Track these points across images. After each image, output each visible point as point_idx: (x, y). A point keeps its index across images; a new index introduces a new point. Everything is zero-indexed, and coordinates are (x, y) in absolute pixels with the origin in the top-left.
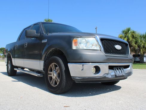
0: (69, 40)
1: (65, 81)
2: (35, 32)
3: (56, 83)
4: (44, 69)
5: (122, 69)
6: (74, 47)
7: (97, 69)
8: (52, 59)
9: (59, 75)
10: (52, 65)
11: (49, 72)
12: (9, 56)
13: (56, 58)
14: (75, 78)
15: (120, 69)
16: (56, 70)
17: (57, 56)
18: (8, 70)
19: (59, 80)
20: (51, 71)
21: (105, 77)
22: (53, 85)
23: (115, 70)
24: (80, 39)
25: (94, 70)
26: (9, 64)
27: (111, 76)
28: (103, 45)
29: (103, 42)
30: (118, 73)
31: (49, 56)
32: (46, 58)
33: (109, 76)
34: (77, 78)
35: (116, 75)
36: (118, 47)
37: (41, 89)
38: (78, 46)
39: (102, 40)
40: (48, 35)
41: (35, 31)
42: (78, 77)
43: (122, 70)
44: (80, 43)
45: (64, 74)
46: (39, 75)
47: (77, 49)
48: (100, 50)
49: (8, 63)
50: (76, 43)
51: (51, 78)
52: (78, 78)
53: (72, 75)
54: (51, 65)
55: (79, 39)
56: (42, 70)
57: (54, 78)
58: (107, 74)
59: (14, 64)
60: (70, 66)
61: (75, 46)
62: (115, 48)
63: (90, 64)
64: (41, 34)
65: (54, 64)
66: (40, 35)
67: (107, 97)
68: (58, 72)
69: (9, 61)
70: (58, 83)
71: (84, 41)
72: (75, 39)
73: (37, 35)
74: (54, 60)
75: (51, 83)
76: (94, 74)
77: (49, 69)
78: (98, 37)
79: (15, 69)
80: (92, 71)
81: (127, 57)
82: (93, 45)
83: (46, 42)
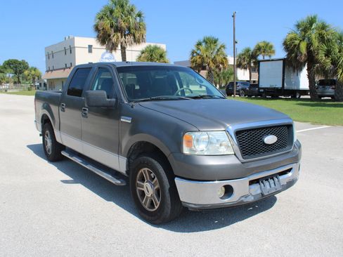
1: (170, 206)
2: (106, 96)
3: (152, 205)
5: (276, 177)
6: (186, 151)
7: (229, 190)
8: (144, 162)
9: (158, 192)
10: (144, 171)
11: (138, 182)
13: (152, 163)
14: (187, 205)
15: (272, 178)
16: (153, 183)
18: (47, 149)
19: (159, 203)
20: (143, 180)
21: (242, 201)
22: (146, 207)
24: (196, 133)
25: (221, 192)
26: (47, 135)
27: (253, 198)
29: (239, 137)
30: (268, 187)
32: (131, 152)
33: (251, 199)
34: (191, 206)
35: (262, 194)
36: (270, 139)
37: (123, 208)
38: (193, 147)
39: (238, 133)
40: (132, 107)
41: (105, 92)
42: (195, 204)
43: (276, 179)
44: (198, 140)
45: (168, 195)
46: (119, 182)
47: (193, 153)
48: (235, 154)
50: (189, 142)
51: (143, 194)
52: (193, 206)
53: (181, 200)
54: (142, 170)
56: (124, 172)
57: (150, 196)
58: (246, 196)
59: (58, 140)
60: (177, 180)
61: (188, 147)
62: (264, 143)
63: (217, 182)
64: (117, 98)
65: (148, 170)
66: (117, 101)
67: (245, 231)
68: (156, 187)
69: (47, 132)
70: (156, 207)
71: (204, 139)
72: (187, 134)
73: (110, 101)
74: (147, 164)
75: (143, 202)
76: (221, 198)
77: (138, 176)
78: (230, 127)
79: (64, 153)
80: (219, 193)
81: (288, 153)
82: (221, 145)
83: (130, 122)
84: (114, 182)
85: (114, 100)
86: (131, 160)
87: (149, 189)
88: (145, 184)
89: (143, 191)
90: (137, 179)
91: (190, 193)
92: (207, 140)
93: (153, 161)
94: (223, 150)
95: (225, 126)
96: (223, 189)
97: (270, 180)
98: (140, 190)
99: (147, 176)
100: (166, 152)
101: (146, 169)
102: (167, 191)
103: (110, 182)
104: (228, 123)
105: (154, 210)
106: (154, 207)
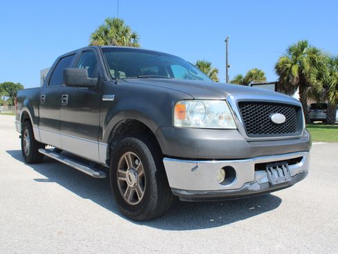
0: (166, 104)
1: (156, 195)
2: (87, 75)
3: (135, 197)
4: (108, 161)
5: (285, 166)
6: (178, 123)
7: (230, 174)
8: (127, 144)
9: (143, 181)
10: (127, 156)
11: (119, 171)
12: (25, 117)
13: (137, 144)
14: (178, 192)
15: (280, 167)
16: (136, 169)
17: (138, 139)
18: (26, 151)
19: (143, 193)
20: (125, 168)
21: (246, 190)
22: (128, 201)
23: (269, 170)
24: (191, 103)
25: (221, 175)
26: (26, 135)
27: (259, 187)
28: (243, 116)
29: (243, 110)
30: (276, 176)
31: (119, 132)
32: (113, 136)
33: (256, 188)
34: (182, 193)
35: (270, 184)
36: (278, 118)
37: (101, 205)
38: (186, 119)
39: (241, 104)
40: (116, 83)
41: (86, 71)
42: (187, 191)
43: (285, 169)
44: (192, 112)
45: (154, 181)
46: (97, 173)
47: (185, 126)
48: (237, 129)
49: (23, 132)
50: (182, 112)
51: (125, 185)
52: (185, 193)
53: (172, 185)
54: (124, 156)
55: (189, 105)
56: (105, 162)
57: (132, 186)
58: (251, 183)
59: (37, 138)
60: (166, 162)
61: (180, 118)
62: (271, 121)
63: (214, 162)
64: (99, 78)
65: (131, 155)
66: (99, 80)
68: (140, 174)
69: (27, 130)
70: (140, 199)
71: (200, 109)
72: (179, 103)
73: (91, 81)
74: (131, 146)
75: (125, 195)
76: (221, 183)
77: (120, 164)
78: (232, 97)
79: (41, 151)
80: (218, 177)
81: (298, 138)
82: (220, 118)
83: (112, 100)
84: (92, 175)
85: (96, 79)
86: (112, 147)
87: (131, 178)
88: (127, 172)
89: (125, 182)
90: (119, 167)
91: (181, 176)
92: (204, 111)
94: (223, 124)
95: (225, 95)
96: (223, 172)
97: (278, 169)
98: (121, 181)
99: (129, 162)
100: (153, 127)
101: (129, 153)
102: (153, 176)
103: (87, 175)
104: (230, 92)
105: (137, 203)
106: (137, 199)
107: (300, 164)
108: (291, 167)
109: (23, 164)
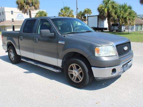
2: (50, 32)
4: (62, 66)
8: (74, 61)
10: (73, 65)
11: (69, 70)
14: (97, 78)
16: (78, 70)
18: (11, 58)
19: (82, 79)
23: (123, 66)
26: (11, 52)
29: (117, 48)
30: (125, 68)
35: (124, 71)
38: (100, 53)
40: (64, 36)
43: (127, 65)
46: (58, 71)
47: (100, 56)
48: (116, 55)
50: (98, 51)
51: (72, 75)
53: (95, 76)
57: (76, 76)
58: (120, 72)
59: (18, 54)
61: (97, 53)
62: (124, 50)
65: (75, 65)
66: (55, 34)
68: (80, 72)
73: (52, 35)
75: (73, 79)
76: (111, 74)
78: (114, 44)
84: (55, 71)
86: (64, 61)
87: (76, 73)
88: (74, 71)
93: (79, 60)
97: (125, 65)
98: (70, 74)
103: (53, 71)
105: (79, 82)
106: (79, 81)
107: (131, 62)
108: (128, 63)
109: (11, 64)
